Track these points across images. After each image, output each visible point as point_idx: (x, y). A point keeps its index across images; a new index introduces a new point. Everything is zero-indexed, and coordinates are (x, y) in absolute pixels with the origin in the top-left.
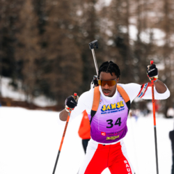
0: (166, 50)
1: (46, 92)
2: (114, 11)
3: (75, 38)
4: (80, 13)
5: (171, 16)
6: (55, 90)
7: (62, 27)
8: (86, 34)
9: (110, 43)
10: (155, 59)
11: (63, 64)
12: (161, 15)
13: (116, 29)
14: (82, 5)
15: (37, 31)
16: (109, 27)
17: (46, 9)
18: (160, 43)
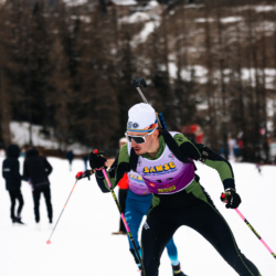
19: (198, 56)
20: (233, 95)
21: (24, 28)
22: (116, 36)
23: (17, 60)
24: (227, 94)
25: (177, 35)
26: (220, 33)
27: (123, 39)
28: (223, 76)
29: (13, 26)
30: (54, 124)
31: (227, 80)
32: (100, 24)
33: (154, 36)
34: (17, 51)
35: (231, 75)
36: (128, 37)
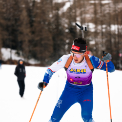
0: (96, 34)
1: (35, 57)
2: (68, 14)
3: (49, 29)
4: (51, 16)
5: (98, 16)
6: (39, 56)
7: (42, 23)
8: (54, 27)
9: (67, 31)
10: (90, 38)
11: (43, 42)
12: (93, 16)
13: (70, 24)
14: (52, 11)
15: (29, 25)
16: (66, 23)
17: (33, 14)
18: (93, 30)
19: (90, 19)
20: (106, 37)
21: (9, 4)
22: (52, 8)
23: (5, 19)
24: (104, 37)
25: (80, 8)
26: (101, 8)
27: (55, 10)
28: (102, 28)
29: (4, 3)
30: (22, 49)
31: (104, 30)
32: (44, 3)
33: (70, 9)
34: (5, 15)
35: (106, 28)
36: (58, 9)
